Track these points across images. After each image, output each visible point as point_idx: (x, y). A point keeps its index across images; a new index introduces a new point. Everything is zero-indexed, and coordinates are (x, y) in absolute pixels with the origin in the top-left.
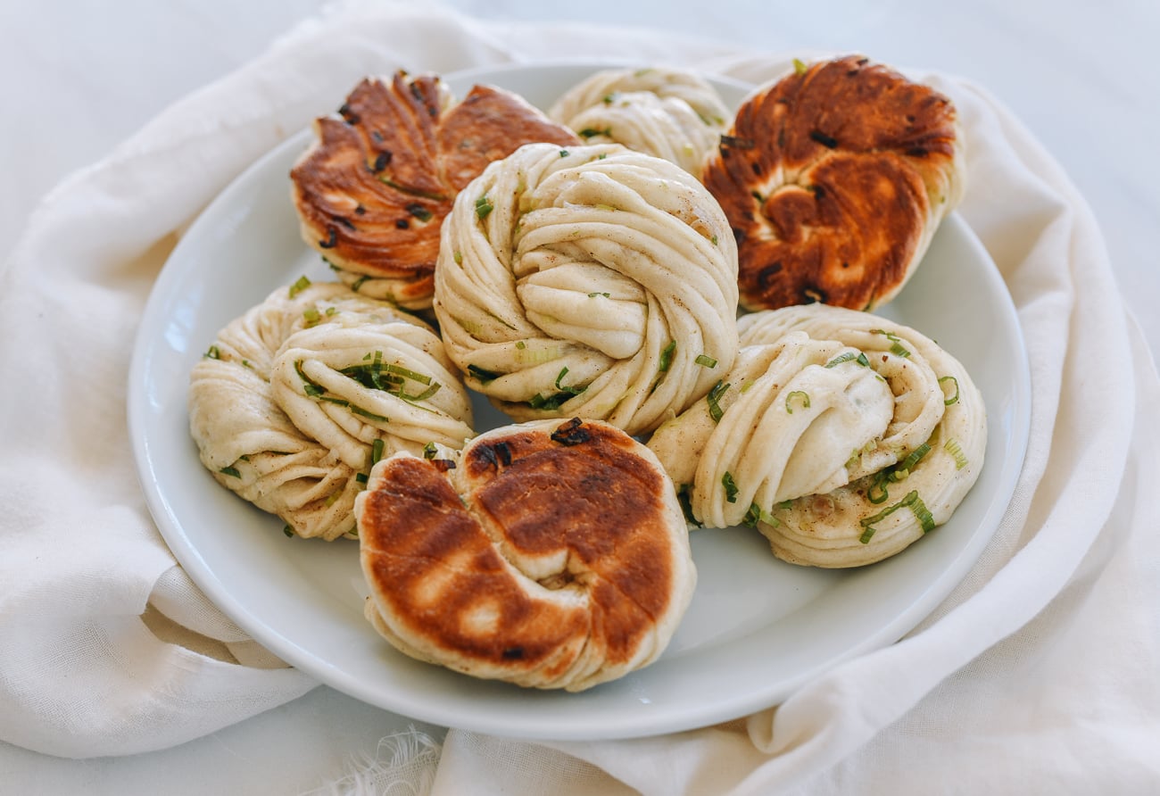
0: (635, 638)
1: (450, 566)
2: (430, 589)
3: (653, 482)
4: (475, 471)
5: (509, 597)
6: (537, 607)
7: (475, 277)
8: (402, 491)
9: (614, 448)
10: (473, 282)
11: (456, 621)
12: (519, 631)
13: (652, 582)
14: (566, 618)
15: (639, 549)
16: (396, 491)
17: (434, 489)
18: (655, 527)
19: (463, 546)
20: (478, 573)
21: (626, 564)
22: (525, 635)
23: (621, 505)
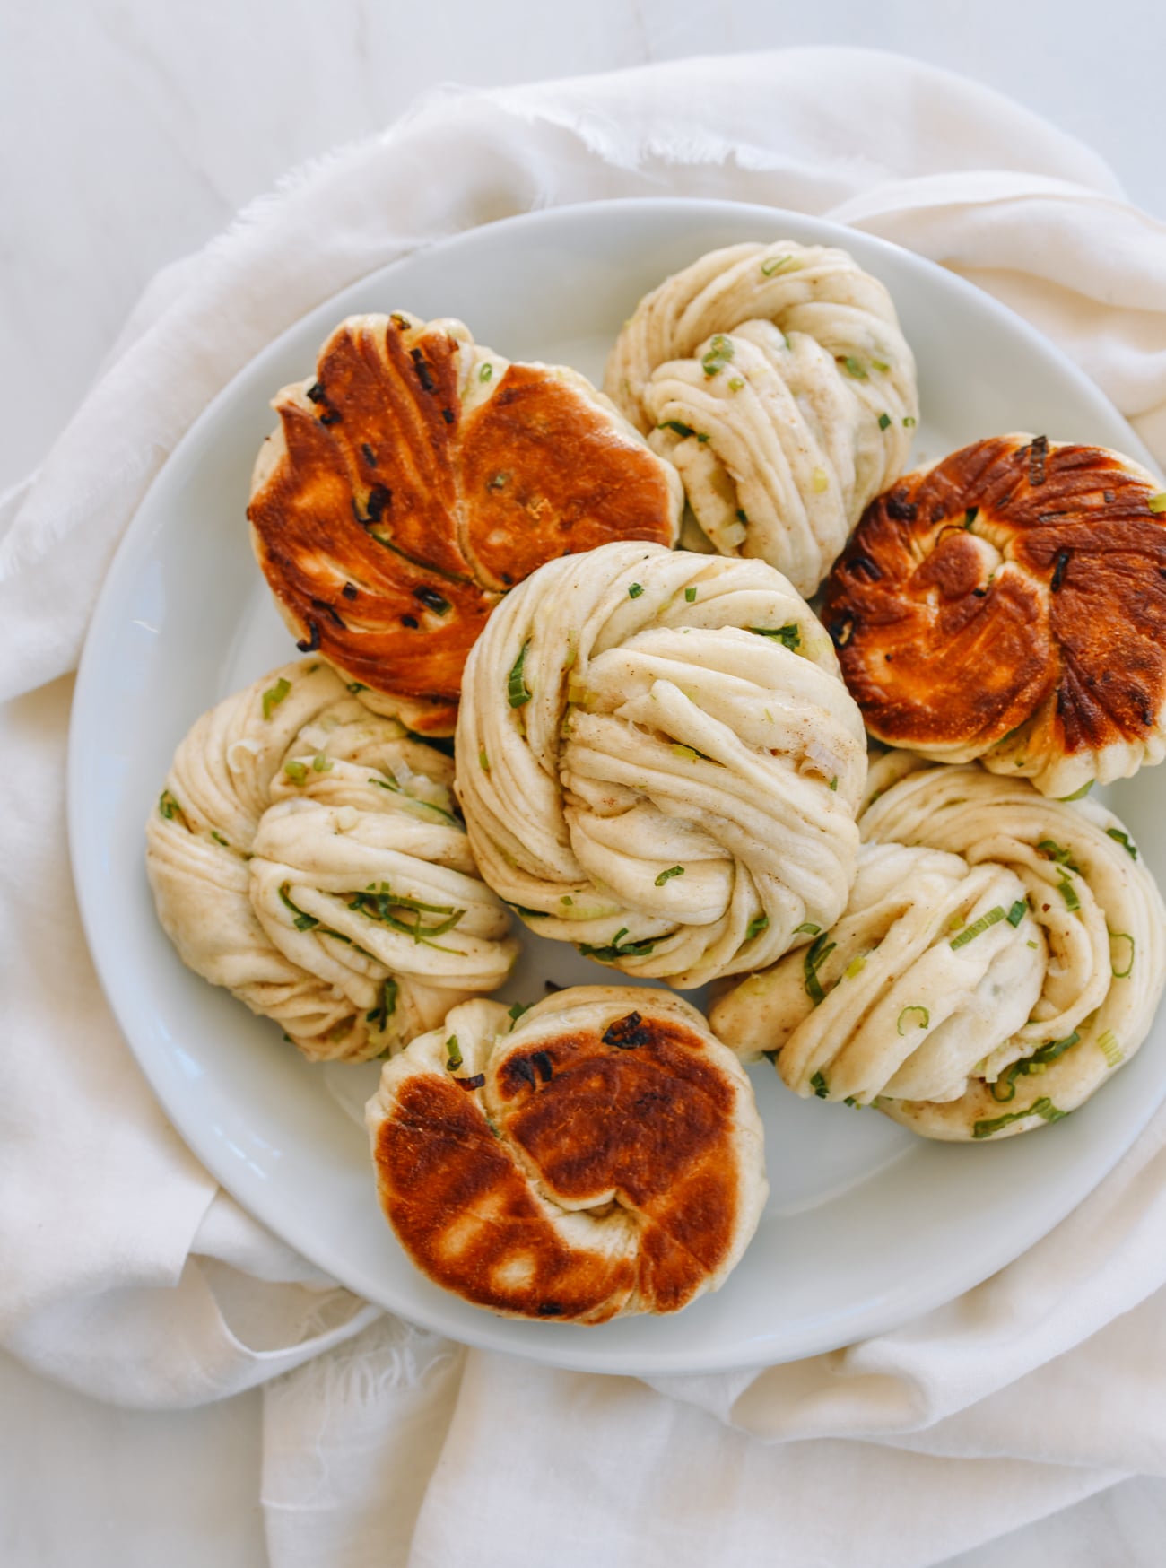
0: (687, 1291)
1: (479, 1213)
2: (457, 1240)
3: (723, 1100)
4: (507, 1092)
5: (546, 1251)
6: (578, 1259)
7: (507, 801)
8: (422, 1124)
9: (679, 1052)
10: (504, 807)
11: (485, 1276)
12: (559, 1286)
13: (712, 1228)
14: (610, 1271)
15: (700, 1186)
16: (414, 1124)
17: (458, 1119)
18: (721, 1156)
19: (494, 1189)
20: (510, 1220)
21: (684, 1205)
22: (564, 1292)
23: (682, 1128)
